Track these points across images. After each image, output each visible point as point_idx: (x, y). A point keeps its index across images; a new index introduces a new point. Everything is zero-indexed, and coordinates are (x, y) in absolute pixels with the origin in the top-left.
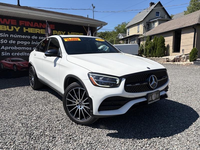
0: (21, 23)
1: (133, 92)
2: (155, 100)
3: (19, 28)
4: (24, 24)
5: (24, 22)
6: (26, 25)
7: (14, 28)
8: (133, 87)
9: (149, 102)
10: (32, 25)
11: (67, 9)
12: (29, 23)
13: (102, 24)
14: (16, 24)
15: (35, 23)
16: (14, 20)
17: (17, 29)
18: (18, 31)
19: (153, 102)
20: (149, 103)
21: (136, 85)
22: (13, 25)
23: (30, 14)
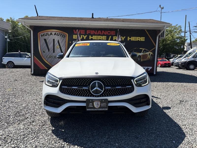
0: (88, 32)
1: (69, 94)
2: (98, 108)
3: (86, 36)
4: (90, 33)
5: (90, 31)
6: (91, 34)
7: (82, 36)
8: (69, 89)
9: (88, 108)
10: (96, 33)
11: (133, 15)
12: (94, 31)
13: (165, 26)
14: (84, 33)
15: (99, 31)
16: (83, 31)
17: (85, 37)
18: (85, 39)
19: (96, 110)
20: (88, 110)
21: (73, 88)
22: (82, 35)
23: (91, 24)
